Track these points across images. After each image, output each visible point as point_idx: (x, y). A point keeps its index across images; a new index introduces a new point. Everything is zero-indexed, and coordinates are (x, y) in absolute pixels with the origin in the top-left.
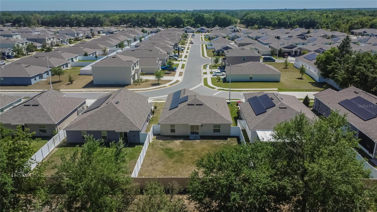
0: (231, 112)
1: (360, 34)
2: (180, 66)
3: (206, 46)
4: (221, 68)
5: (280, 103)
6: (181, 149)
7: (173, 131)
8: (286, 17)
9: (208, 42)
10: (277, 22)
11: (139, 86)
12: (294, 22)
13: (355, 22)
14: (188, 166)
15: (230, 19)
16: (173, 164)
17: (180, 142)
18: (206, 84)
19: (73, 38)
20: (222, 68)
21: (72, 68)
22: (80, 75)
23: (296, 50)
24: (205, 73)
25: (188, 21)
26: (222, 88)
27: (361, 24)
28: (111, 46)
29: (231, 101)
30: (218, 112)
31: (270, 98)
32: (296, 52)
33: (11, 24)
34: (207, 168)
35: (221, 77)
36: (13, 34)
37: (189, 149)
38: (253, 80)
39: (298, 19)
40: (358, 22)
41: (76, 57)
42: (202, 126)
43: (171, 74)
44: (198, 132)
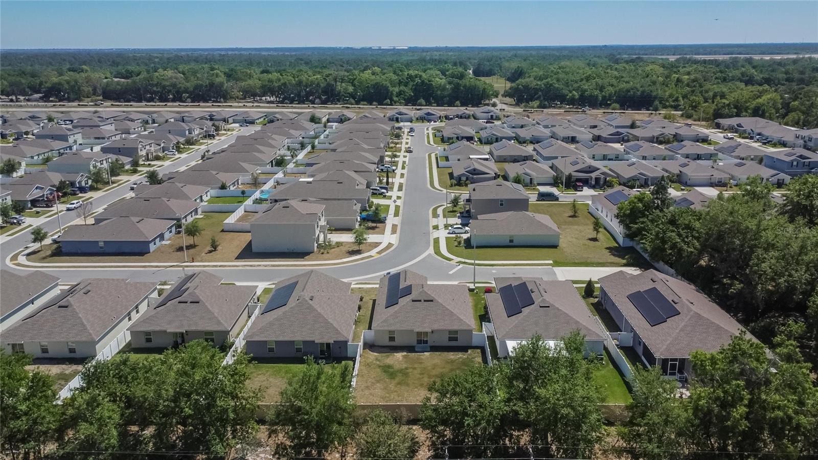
0: (476, 306)
1: (732, 129)
2: (392, 210)
3: (437, 158)
4: (463, 217)
5: (541, 299)
6: (404, 366)
7: (392, 339)
8: (595, 84)
9: (440, 149)
10: (576, 95)
11: (328, 255)
12: (610, 95)
13: (724, 103)
14: (416, 389)
15: (484, 89)
16: (396, 386)
17: (403, 356)
18: (437, 252)
19: (182, 140)
20: (467, 217)
21: (205, 216)
22: (223, 231)
23: (598, 175)
24: (436, 227)
25: (400, 91)
26: (463, 260)
27: (736, 107)
28: (262, 164)
29: (476, 285)
30: (455, 312)
31: (530, 289)
32: (597, 180)
33: (41, 95)
34: (440, 393)
35: (462, 235)
36: (69, 133)
37: (416, 366)
38: (515, 243)
39: (617, 89)
40: (730, 103)
41: (206, 193)
42: (432, 332)
43: (377, 230)
44: (427, 341)
